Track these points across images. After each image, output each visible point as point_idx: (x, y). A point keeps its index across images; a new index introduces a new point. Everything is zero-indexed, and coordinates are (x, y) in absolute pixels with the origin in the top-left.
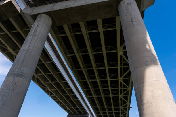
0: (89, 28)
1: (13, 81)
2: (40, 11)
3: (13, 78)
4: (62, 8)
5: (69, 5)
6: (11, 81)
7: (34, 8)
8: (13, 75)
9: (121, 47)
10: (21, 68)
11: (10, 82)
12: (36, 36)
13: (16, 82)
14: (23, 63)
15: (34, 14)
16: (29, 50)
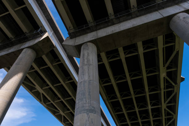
0: (127, 52)
1: (88, 119)
2: (84, 40)
3: (87, 115)
4: (108, 34)
5: (115, 30)
6: (86, 119)
7: (75, 38)
8: (86, 112)
9: (164, 67)
10: (91, 102)
11: (86, 121)
12: (91, 65)
13: (92, 119)
14: (90, 96)
15: (78, 44)
16: (91, 81)
